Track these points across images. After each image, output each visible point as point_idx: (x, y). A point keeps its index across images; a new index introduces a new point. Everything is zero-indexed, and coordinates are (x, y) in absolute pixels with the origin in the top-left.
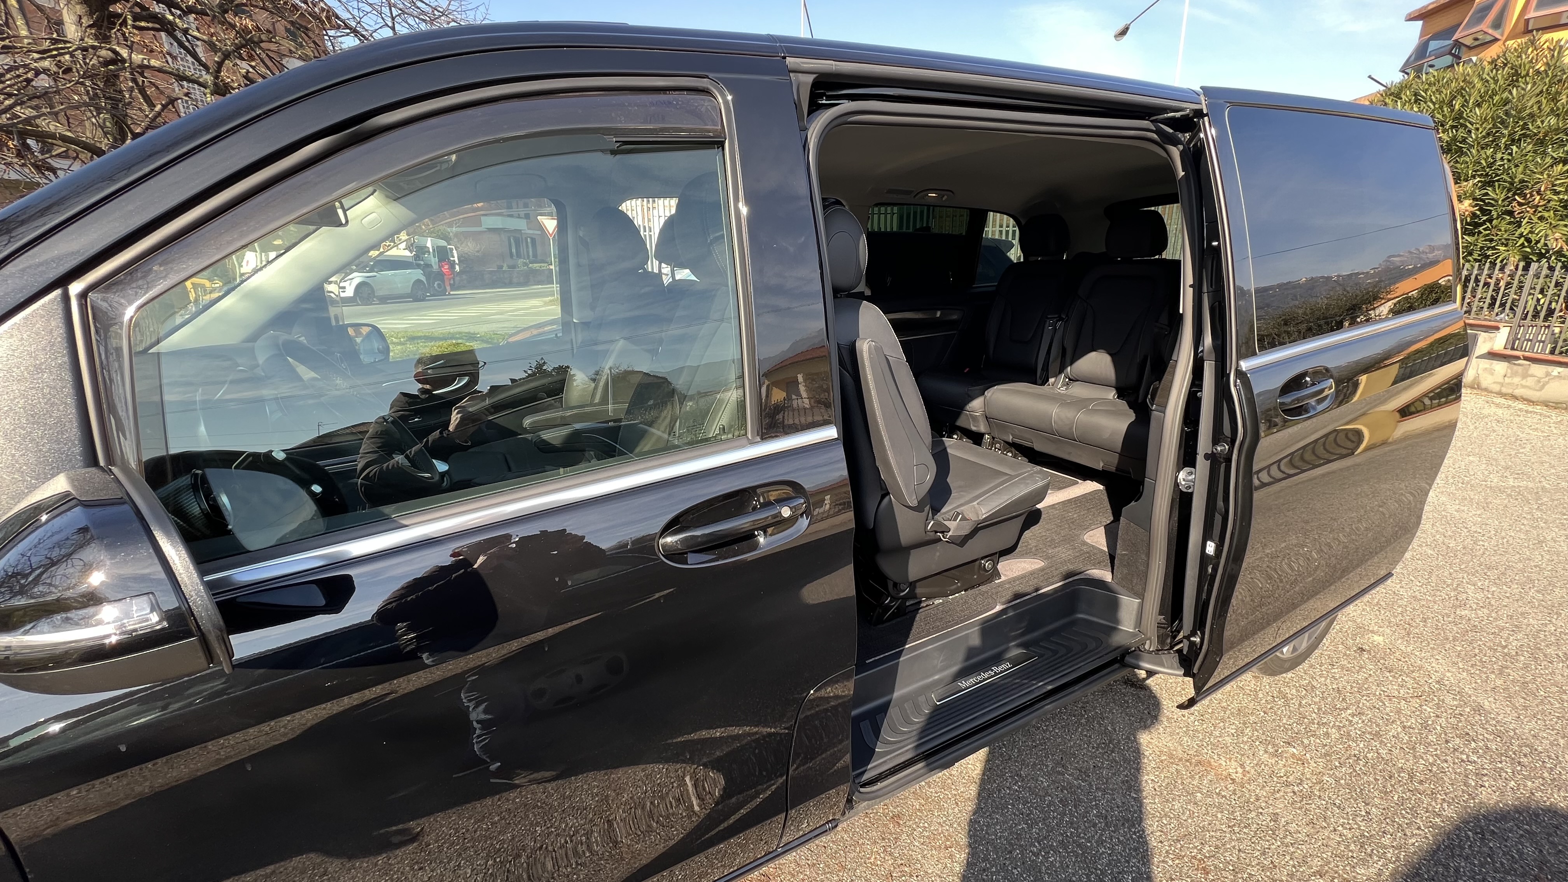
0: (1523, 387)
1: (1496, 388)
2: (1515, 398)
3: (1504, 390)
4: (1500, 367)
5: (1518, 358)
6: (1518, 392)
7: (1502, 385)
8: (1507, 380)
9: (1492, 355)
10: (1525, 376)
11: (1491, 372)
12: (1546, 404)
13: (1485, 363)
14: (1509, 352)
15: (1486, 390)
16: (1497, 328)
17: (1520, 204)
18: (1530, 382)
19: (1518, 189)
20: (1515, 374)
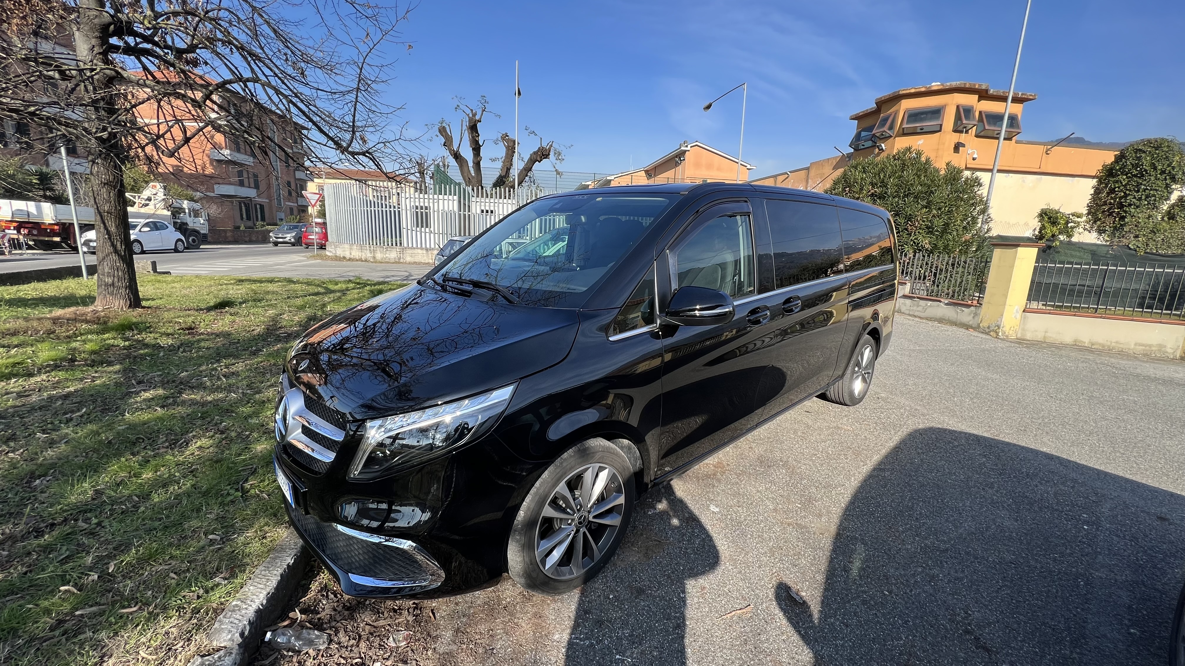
0: (918, 311)
1: (907, 312)
2: (915, 316)
3: (911, 313)
4: (908, 302)
5: (914, 298)
6: (916, 314)
7: (910, 310)
8: (912, 308)
9: (905, 297)
10: (918, 306)
11: (905, 304)
12: (927, 319)
13: (902, 300)
14: (911, 295)
15: (903, 313)
16: (906, 284)
17: (911, 226)
18: (920, 308)
19: (909, 218)
20: (914, 305)
